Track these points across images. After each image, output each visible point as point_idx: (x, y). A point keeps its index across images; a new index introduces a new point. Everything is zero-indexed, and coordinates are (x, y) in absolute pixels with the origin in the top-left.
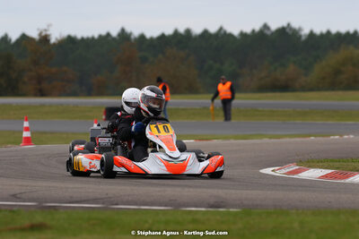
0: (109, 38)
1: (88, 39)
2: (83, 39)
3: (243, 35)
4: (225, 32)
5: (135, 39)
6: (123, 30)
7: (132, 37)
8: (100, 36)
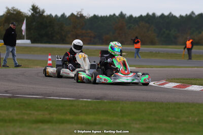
0: (115, 17)
1: (104, 17)
2: (101, 17)
3: (181, 16)
4: (172, 15)
5: (128, 17)
6: (121, 13)
7: (126, 16)
8: (110, 15)
